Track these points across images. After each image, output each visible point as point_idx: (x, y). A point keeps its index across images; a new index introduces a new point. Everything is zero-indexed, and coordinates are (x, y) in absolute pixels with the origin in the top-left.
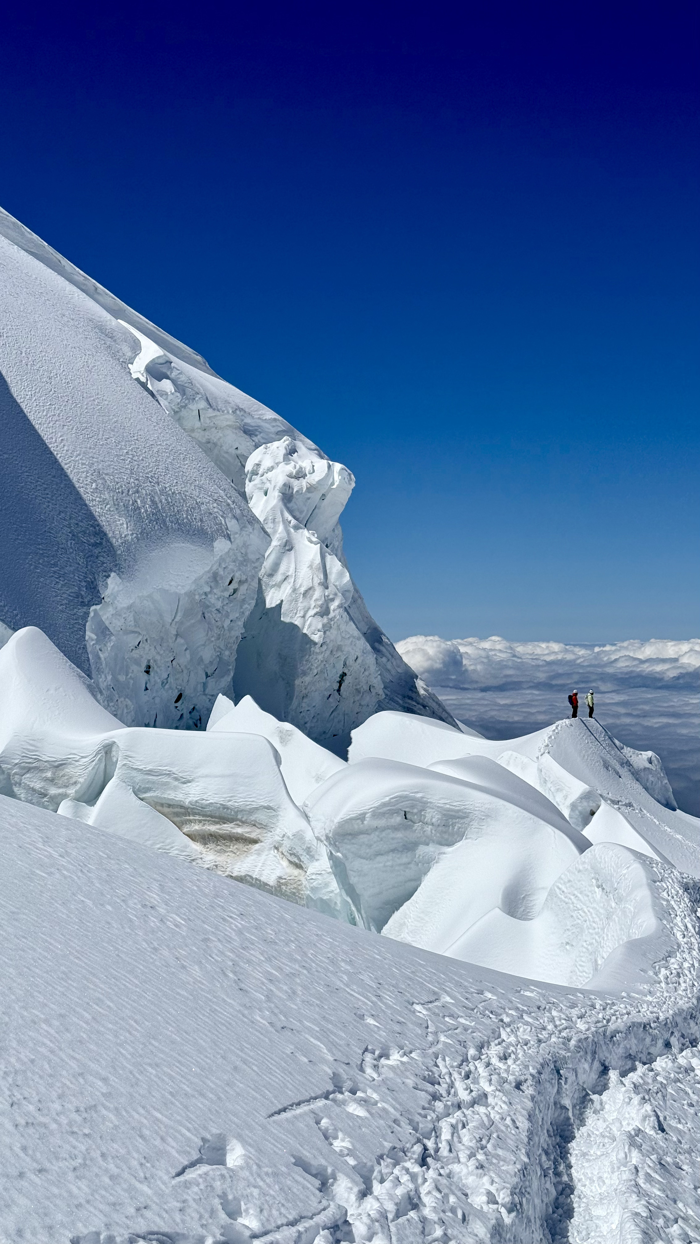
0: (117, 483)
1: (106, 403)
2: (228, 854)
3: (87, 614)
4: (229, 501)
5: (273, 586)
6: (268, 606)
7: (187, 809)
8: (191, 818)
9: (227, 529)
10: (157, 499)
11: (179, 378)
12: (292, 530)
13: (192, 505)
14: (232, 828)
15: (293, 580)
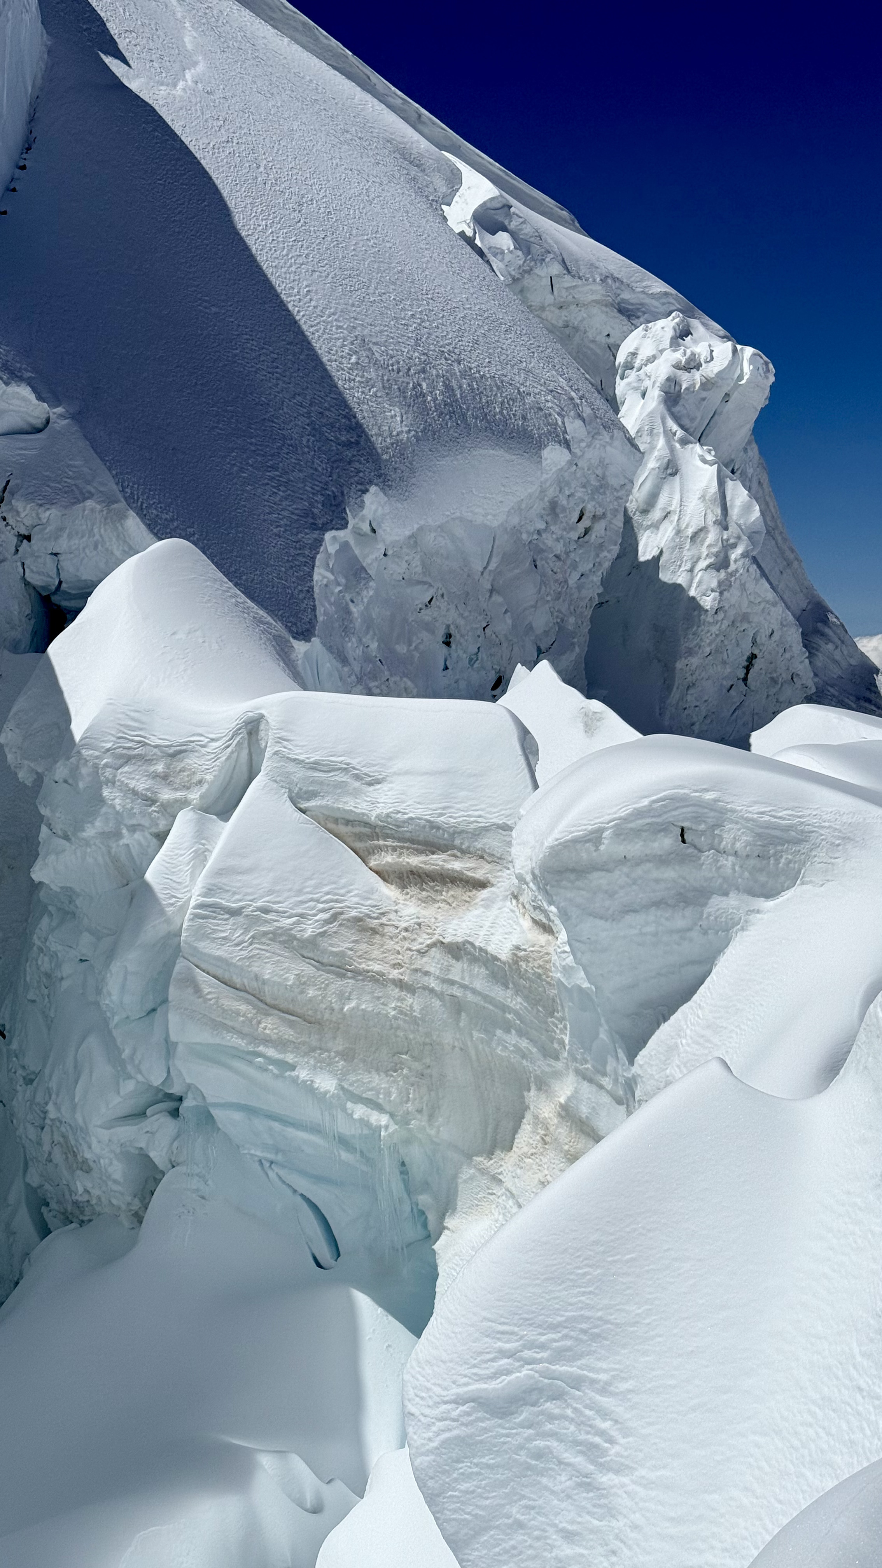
0: (392, 357)
1: (388, 245)
2: (440, 904)
3: (319, 542)
4: (573, 394)
5: (648, 527)
6: (642, 559)
7: (375, 827)
8: (381, 842)
9: (565, 432)
10: (454, 383)
11: (521, 230)
12: (678, 446)
13: (511, 394)
14: (444, 861)
15: (676, 518)
